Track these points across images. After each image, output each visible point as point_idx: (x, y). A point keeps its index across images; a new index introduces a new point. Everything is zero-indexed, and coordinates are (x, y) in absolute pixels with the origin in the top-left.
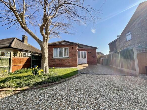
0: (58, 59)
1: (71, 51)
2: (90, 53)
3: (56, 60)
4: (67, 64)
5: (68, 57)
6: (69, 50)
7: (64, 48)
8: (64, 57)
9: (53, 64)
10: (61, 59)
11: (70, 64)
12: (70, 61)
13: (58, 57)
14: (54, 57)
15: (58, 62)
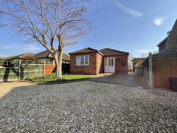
2: (119, 60)
4: (87, 72)
5: (88, 65)
7: (85, 56)
8: (85, 65)
9: (77, 71)
10: (82, 67)
11: (91, 72)
12: (90, 69)
13: (80, 65)
14: (77, 65)
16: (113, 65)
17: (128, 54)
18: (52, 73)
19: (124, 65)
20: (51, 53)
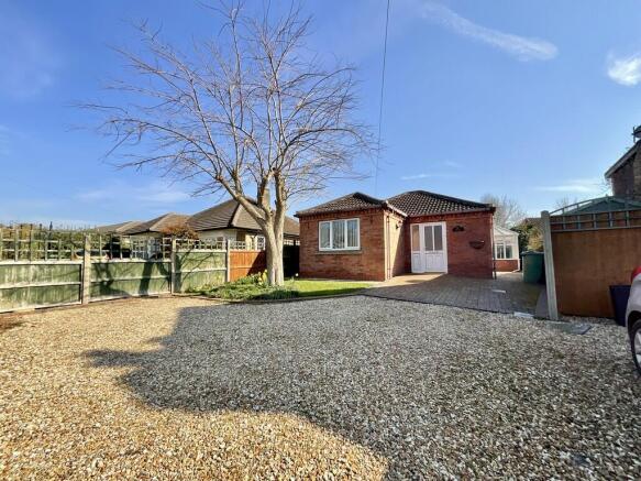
0: (330, 254)
1: (366, 228)
2: (462, 229)
3: (326, 258)
4: (355, 270)
5: (358, 248)
6: (361, 227)
7: (346, 221)
8: (347, 248)
9: (321, 268)
10: (338, 256)
11: (365, 269)
12: (364, 262)
13: (331, 248)
14: (321, 249)
15: (330, 263)
17: (493, 210)
18: (249, 274)
19: (479, 248)
20: (258, 219)
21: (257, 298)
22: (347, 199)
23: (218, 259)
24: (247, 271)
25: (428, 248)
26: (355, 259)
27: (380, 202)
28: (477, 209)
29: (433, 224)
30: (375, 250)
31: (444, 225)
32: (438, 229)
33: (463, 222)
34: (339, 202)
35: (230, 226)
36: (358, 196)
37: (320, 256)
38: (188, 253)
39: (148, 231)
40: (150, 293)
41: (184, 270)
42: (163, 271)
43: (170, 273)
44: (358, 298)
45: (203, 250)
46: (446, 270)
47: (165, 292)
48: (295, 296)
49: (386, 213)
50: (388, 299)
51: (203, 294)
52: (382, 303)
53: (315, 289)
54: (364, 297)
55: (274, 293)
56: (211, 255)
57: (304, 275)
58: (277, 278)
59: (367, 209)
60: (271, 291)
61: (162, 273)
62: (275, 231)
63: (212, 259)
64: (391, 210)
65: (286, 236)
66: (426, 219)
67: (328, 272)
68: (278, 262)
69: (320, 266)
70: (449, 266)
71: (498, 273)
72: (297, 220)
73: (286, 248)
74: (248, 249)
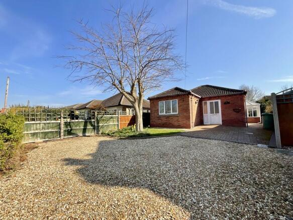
0: (164, 116)
1: (181, 104)
3: (162, 118)
4: (176, 124)
5: (177, 113)
6: (178, 103)
7: (171, 101)
8: (172, 113)
10: (168, 117)
11: (181, 123)
12: (180, 120)
13: (164, 113)
14: (160, 114)
15: (164, 121)
16: (217, 112)
17: (245, 93)
18: (128, 126)
19: (238, 112)
20: (131, 101)
21: (131, 136)
22: (172, 90)
23: (115, 119)
24: (127, 125)
25: (212, 112)
26: (176, 118)
27: (187, 91)
28: (237, 93)
29: (214, 101)
30: (185, 114)
31: (219, 101)
32: (217, 104)
33: (229, 99)
34: (168, 92)
35: (120, 105)
36: (177, 89)
37: (159, 117)
38: (102, 117)
39: (85, 108)
40: (87, 134)
41: (100, 125)
42: (92, 125)
43: (95, 126)
44: (178, 137)
45: (108, 116)
46: (221, 123)
47: (93, 134)
48: (149, 136)
49: (190, 96)
50: (192, 137)
51: (108, 135)
52: (189, 139)
53: (157, 132)
54: (180, 136)
55: (139, 134)
56: (112, 117)
57: (152, 126)
58: (140, 128)
59: (181, 95)
60: (137, 133)
61: (91, 126)
62: (139, 107)
63: (112, 119)
64: (193, 95)
65: (144, 108)
66: (210, 98)
67: (163, 124)
68: (140, 120)
69: (160, 122)
70: (223, 121)
71: (249, 124)
72: (149, 101)
73: (144, 114)
74: (127, 115)
